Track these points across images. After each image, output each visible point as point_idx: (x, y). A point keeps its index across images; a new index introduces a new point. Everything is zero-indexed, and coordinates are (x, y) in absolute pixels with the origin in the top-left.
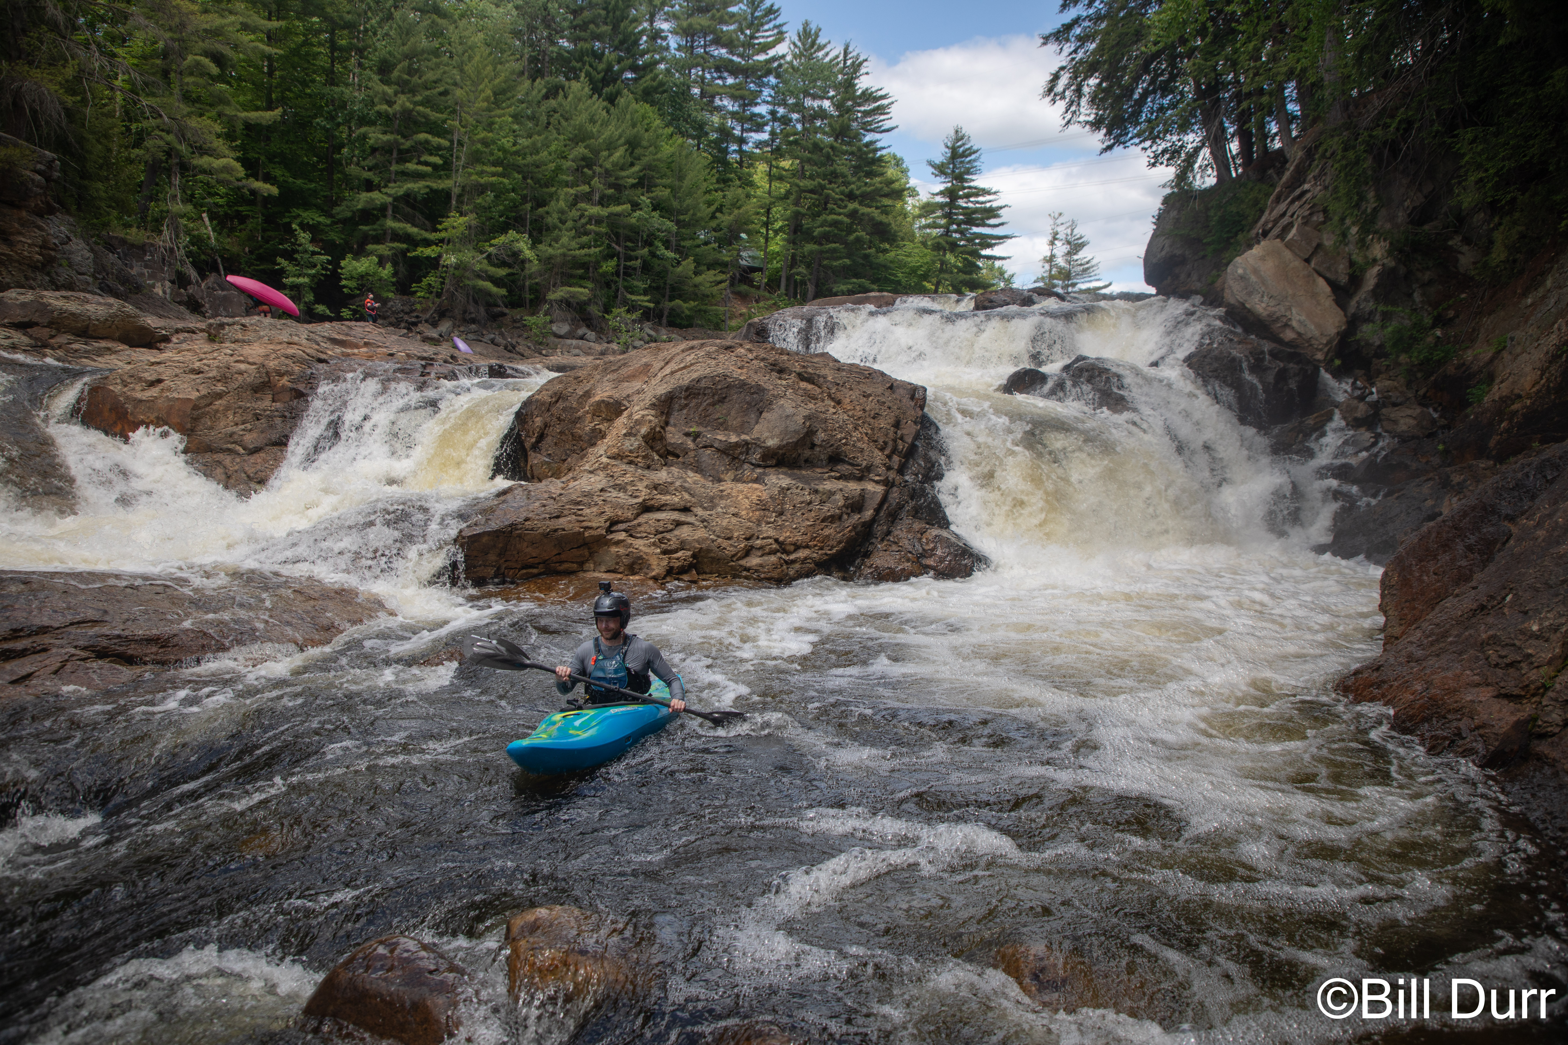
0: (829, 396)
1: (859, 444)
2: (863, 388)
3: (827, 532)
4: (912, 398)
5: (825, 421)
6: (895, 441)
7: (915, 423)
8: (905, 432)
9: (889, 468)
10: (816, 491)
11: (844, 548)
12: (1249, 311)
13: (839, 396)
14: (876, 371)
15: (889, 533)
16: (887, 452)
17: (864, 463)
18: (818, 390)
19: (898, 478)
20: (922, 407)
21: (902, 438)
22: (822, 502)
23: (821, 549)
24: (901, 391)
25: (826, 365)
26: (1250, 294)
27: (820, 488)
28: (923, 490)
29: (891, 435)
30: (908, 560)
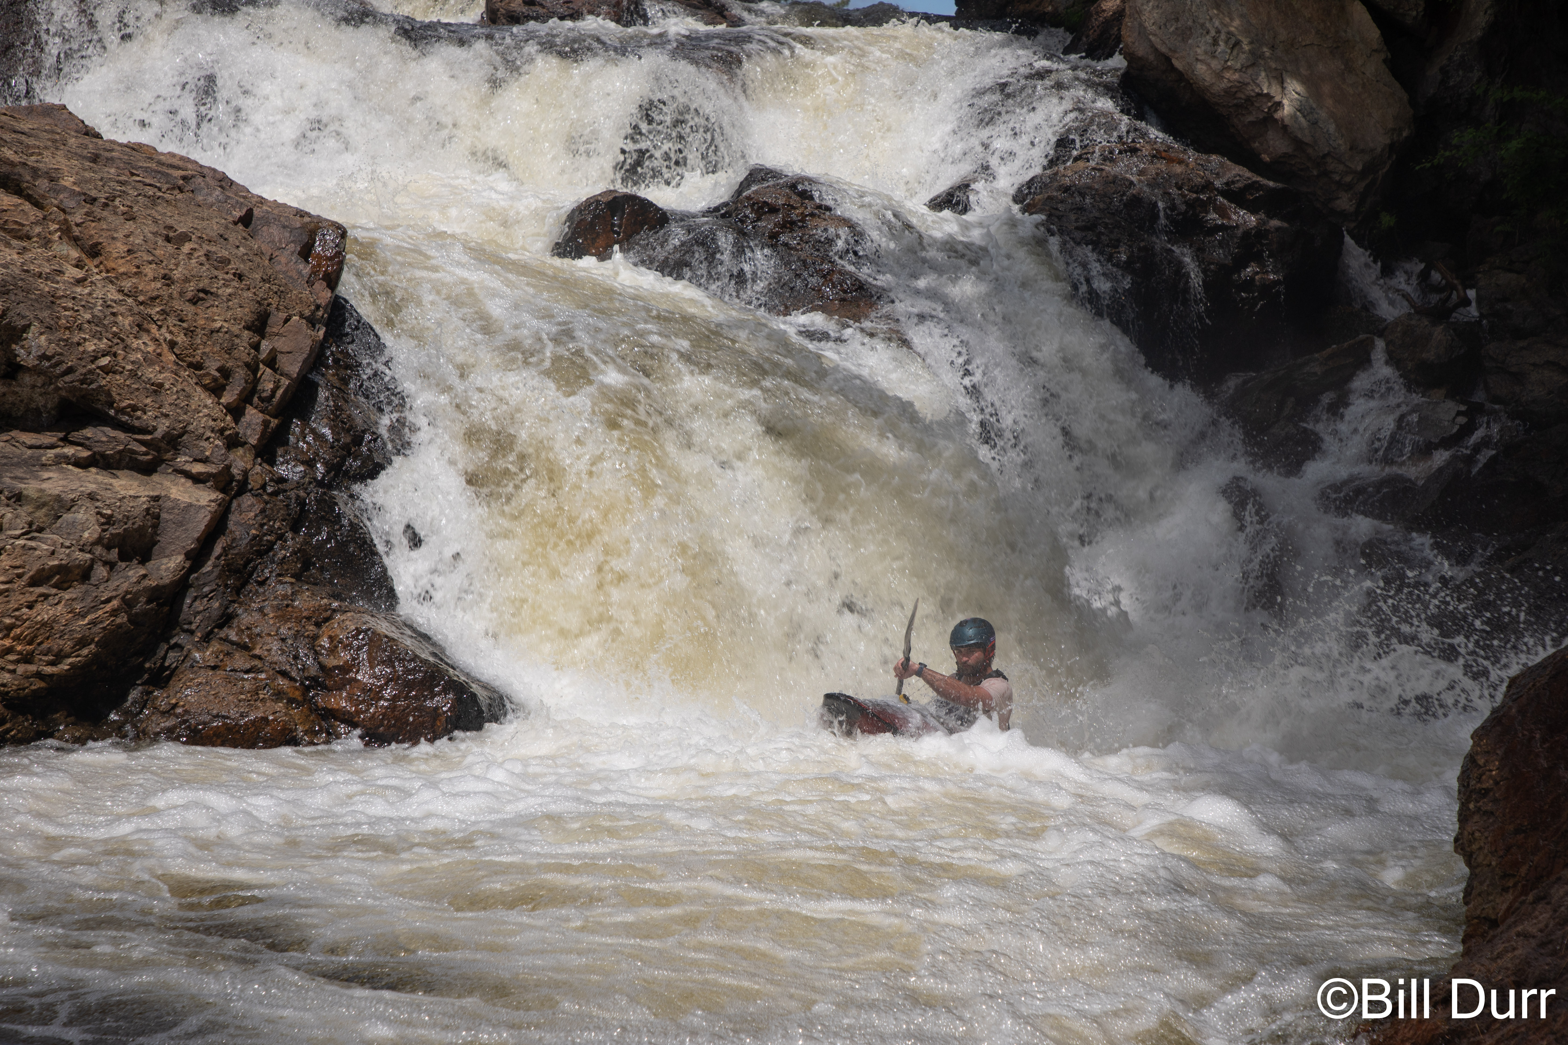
0: (66, 231)
1: (150, 373)
2: (167, 214)
3: (44, 612)
4: (306, 252)
5: (53, 299)
6: (252, 368)
7: (312, 322)
8: (280, 344)
9: (233, 442)
10: (18, 498)
11: (95, 659)
12: (1181, 76)
13: (93, 232)
14: (204, 172)
15: (226, 619)
16: (228, 397)
17: (163, 426)
18: (34, 213)
19: (258, 472)
20: (332, 280)
21: (271, 362)
22: (33, 530)
23: (27, 659)
24: (275, 231)
25: (58, 144)
26: (1185, 34)
27: (31, 488)
28: (327, 505)
29: (243, 352)
30: (279, 695)
